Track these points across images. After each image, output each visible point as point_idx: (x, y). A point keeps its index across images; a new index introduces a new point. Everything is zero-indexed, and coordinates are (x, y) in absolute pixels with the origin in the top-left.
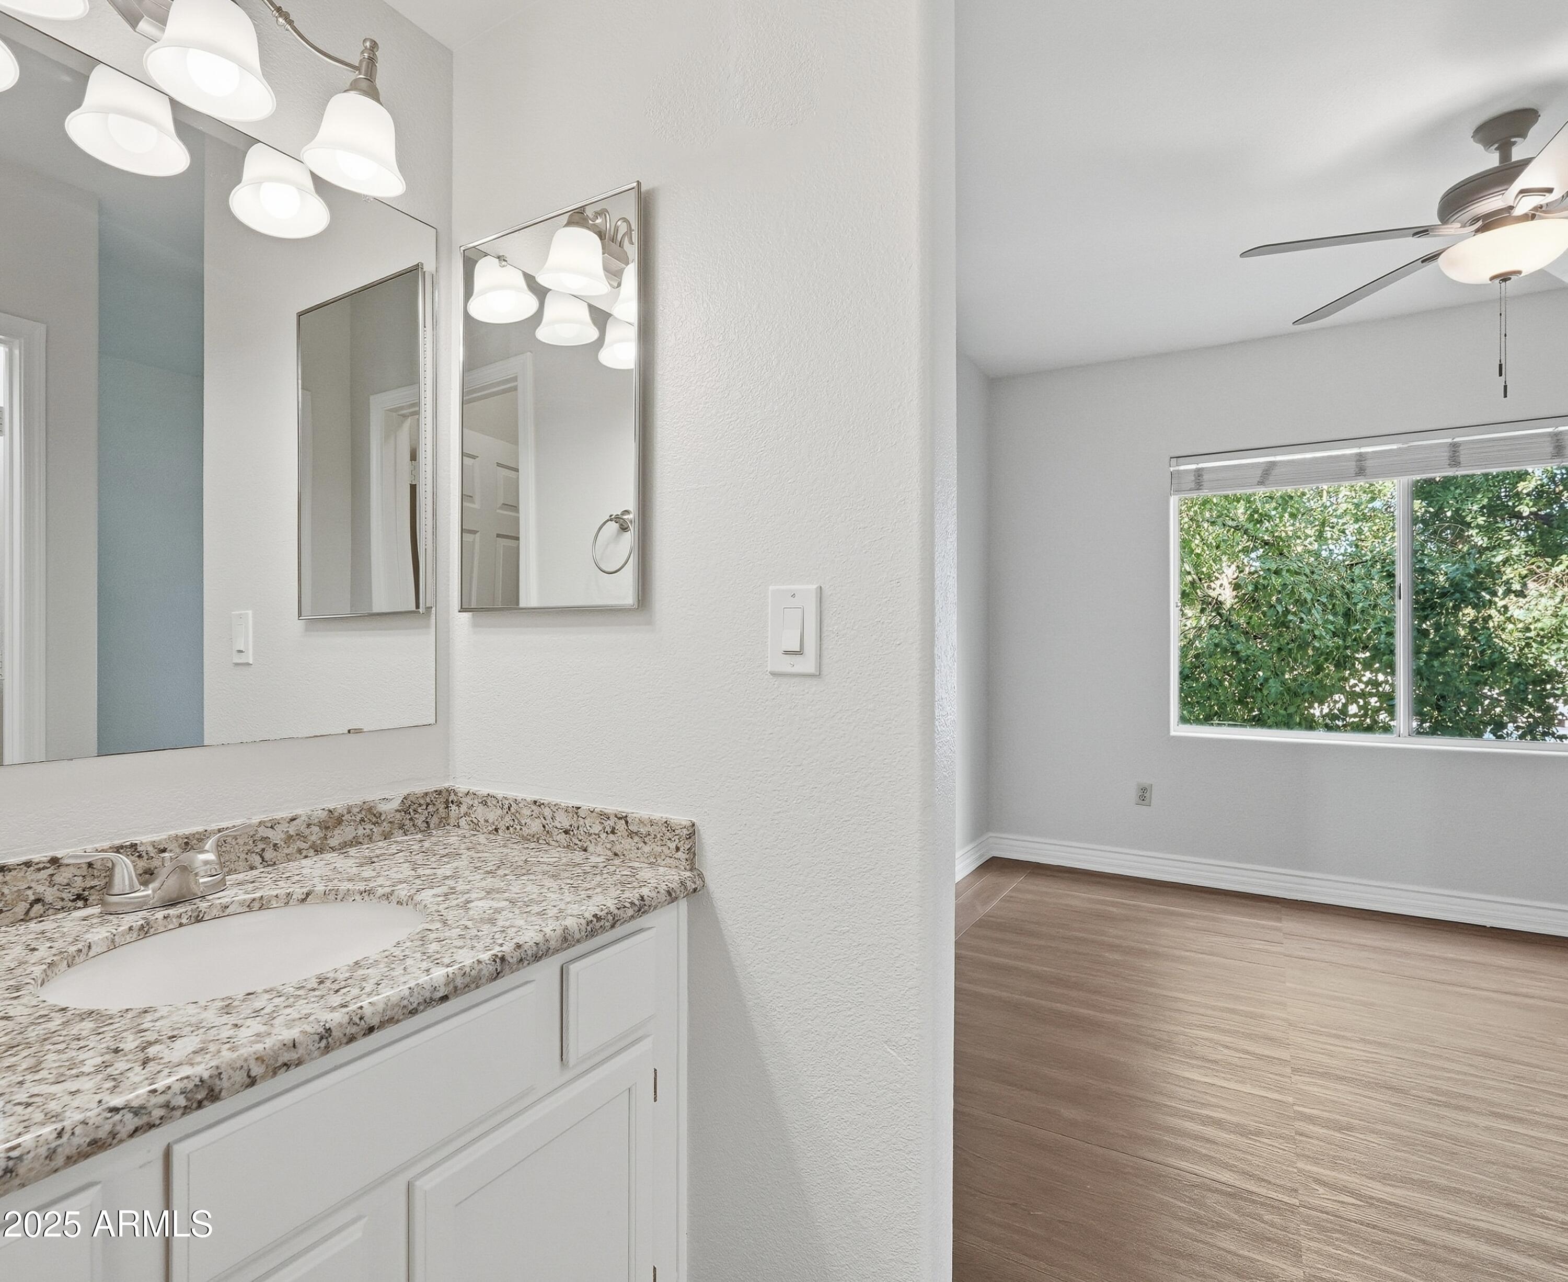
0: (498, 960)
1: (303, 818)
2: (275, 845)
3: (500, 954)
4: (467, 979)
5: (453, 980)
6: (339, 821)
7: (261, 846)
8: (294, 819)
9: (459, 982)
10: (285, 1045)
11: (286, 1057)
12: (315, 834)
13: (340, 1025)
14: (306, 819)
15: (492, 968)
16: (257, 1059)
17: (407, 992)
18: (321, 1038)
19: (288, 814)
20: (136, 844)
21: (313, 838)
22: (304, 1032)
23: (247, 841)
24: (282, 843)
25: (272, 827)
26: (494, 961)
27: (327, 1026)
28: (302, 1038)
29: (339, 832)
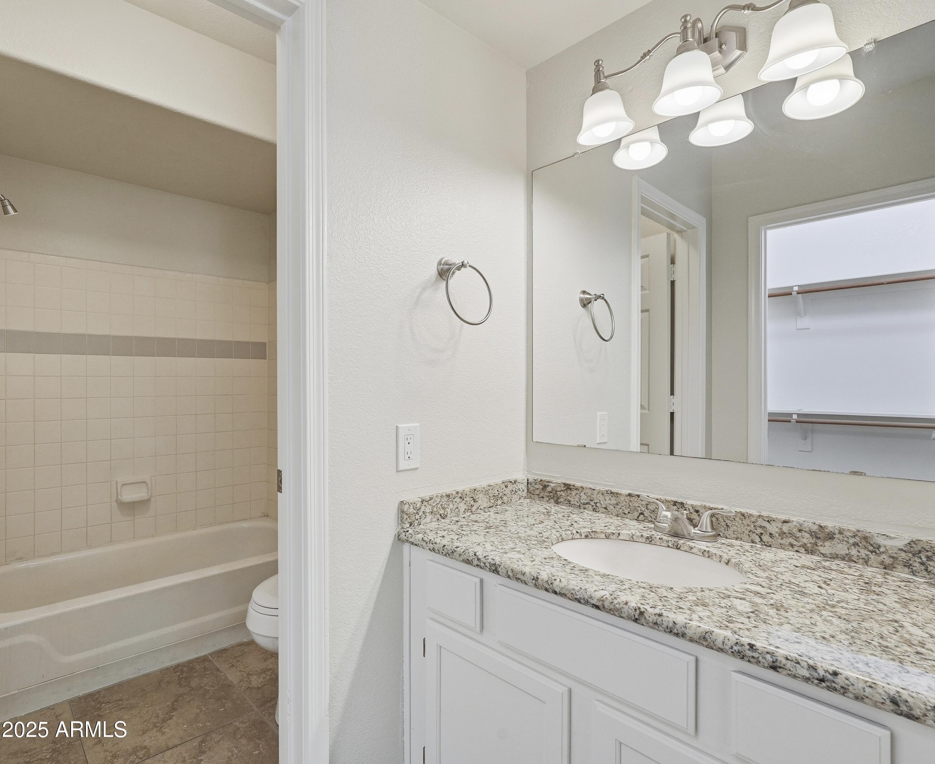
0: (638, 611)
1: (795, 523)
2: (771, 534)
3: (642, 610)
4: (612, 607)
5: (603, 601)
6: (830, 537)
7: (759, 531)
8: (787, 522)
9: (607, 604)
10: (522, 571)
11: (519, 576)
12: (806, 539)
13: (543, 580)
14: (798, 525)
15: (632, 612)
16: (512, 569)
17: (578, 588)
18: (533, 579)
19: (784, 518)
20: (684, 503)
21: (805, 541)
22: (530, 573)
23: (750, 524)
24: (777, 535)
25: (768, 521)
26: (636, 610)
27: (538, 577)
28: (527, 574)
29: (830, 544)
